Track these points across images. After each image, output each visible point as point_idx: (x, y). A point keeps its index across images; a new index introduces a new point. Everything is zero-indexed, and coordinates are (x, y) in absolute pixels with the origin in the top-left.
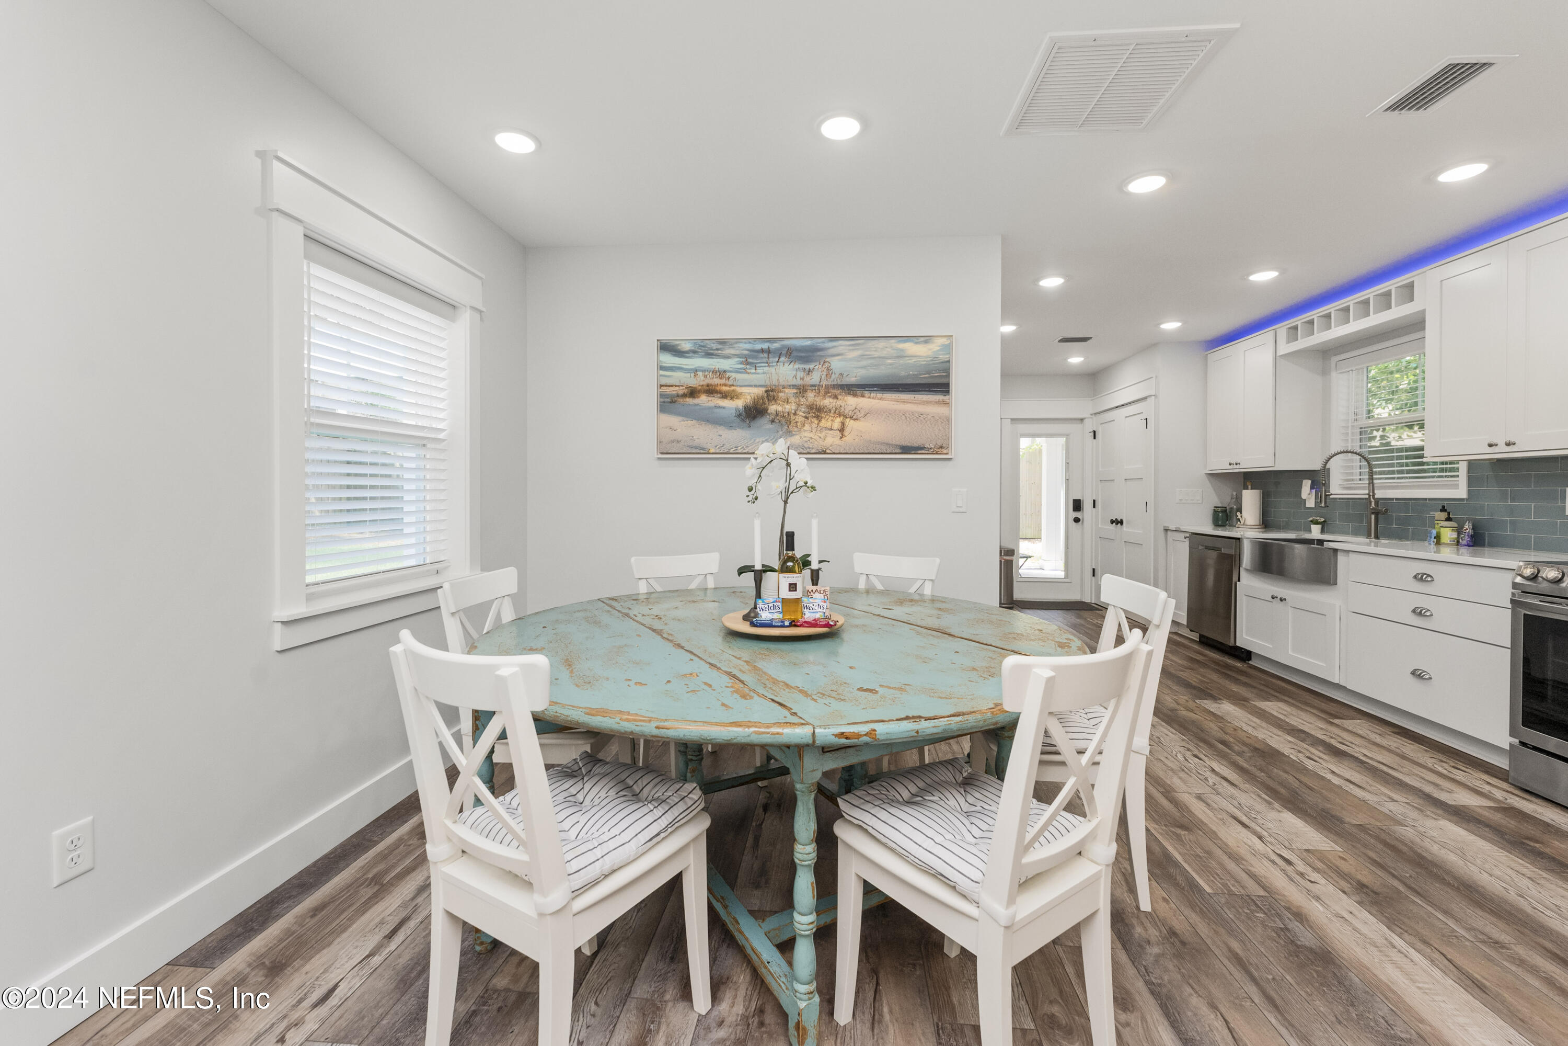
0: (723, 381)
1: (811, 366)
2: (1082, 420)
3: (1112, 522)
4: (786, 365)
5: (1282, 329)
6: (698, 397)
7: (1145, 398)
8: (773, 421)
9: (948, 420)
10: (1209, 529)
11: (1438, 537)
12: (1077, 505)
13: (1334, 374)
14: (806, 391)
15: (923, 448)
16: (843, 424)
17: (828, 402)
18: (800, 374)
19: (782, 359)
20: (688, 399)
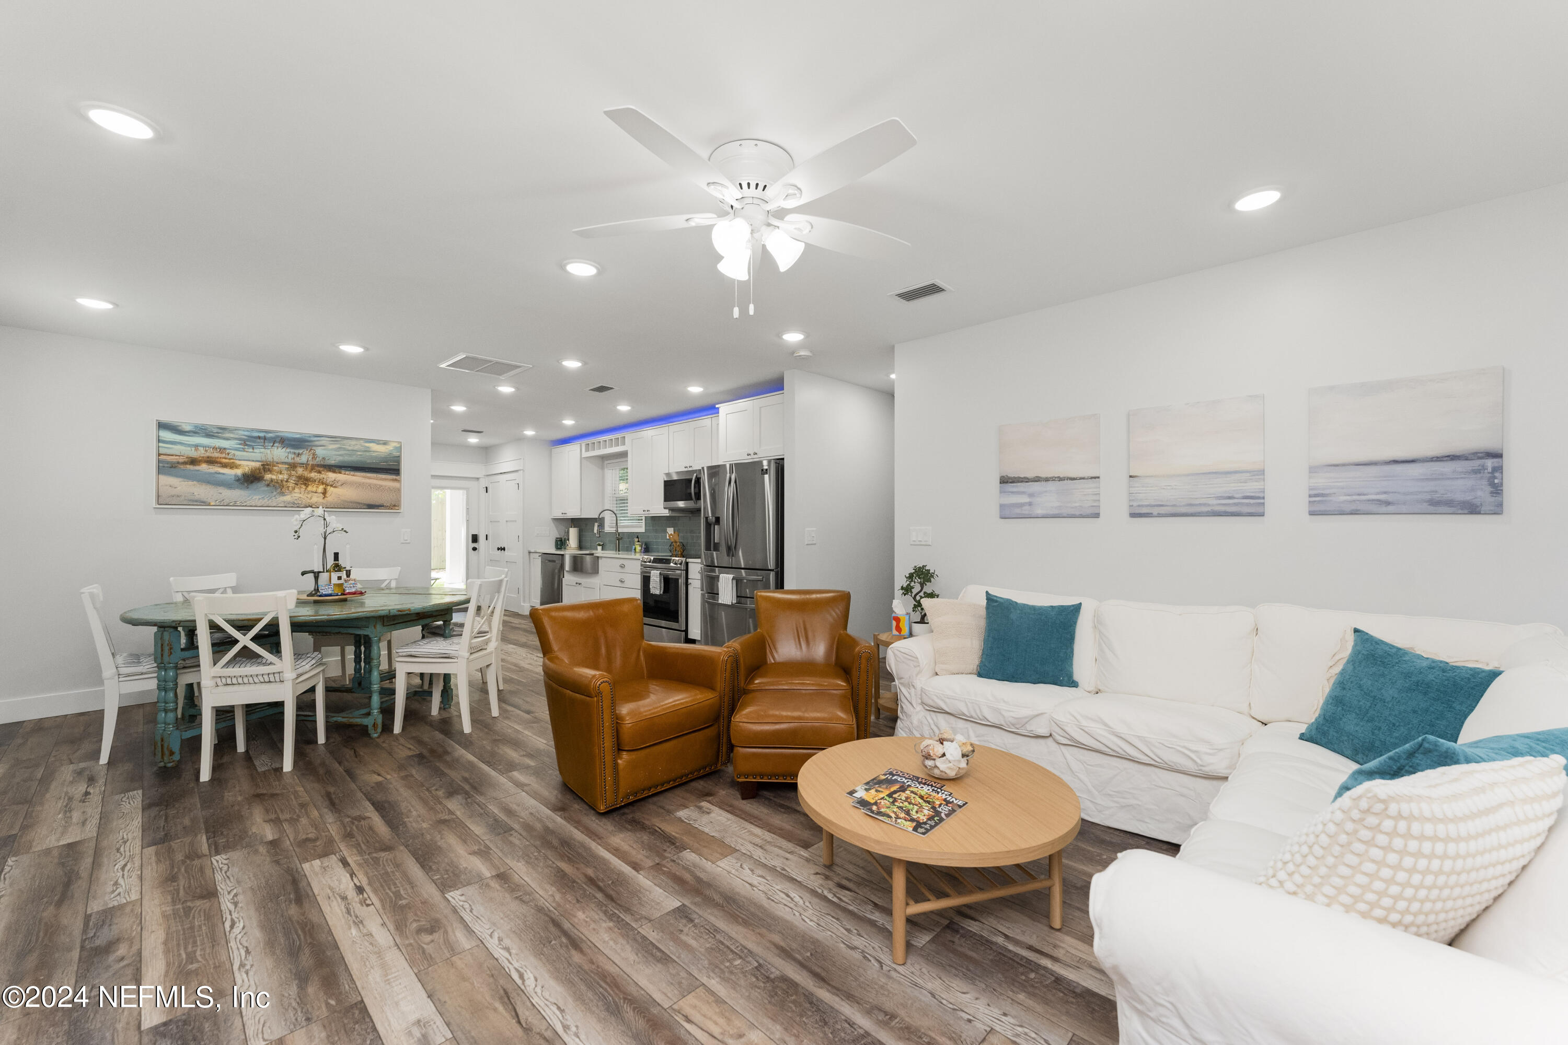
0: (223, 455)
1: (301, 451)
2: (478, 479)
3: (498, 549)
4: (280, 449)
5: (584, 442)
6: (199, 465)
7: (517, 471)
8: (268, 485)
9: (399, 490)
10: (553, 551)
11: (635, 549)
12: (475, 539)
13: (606, 470)
14: (296, 467)
15: (383, 506)
16: (325, 489)
17: (313, 475)
18: (291, 456)
19: (276, 445)
20: (188, 466)
